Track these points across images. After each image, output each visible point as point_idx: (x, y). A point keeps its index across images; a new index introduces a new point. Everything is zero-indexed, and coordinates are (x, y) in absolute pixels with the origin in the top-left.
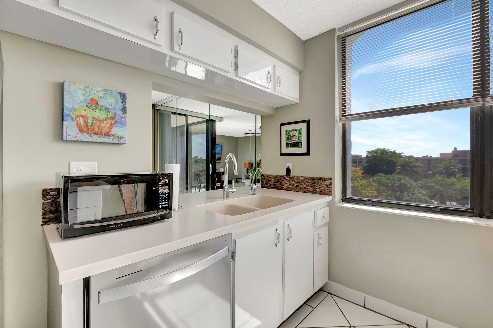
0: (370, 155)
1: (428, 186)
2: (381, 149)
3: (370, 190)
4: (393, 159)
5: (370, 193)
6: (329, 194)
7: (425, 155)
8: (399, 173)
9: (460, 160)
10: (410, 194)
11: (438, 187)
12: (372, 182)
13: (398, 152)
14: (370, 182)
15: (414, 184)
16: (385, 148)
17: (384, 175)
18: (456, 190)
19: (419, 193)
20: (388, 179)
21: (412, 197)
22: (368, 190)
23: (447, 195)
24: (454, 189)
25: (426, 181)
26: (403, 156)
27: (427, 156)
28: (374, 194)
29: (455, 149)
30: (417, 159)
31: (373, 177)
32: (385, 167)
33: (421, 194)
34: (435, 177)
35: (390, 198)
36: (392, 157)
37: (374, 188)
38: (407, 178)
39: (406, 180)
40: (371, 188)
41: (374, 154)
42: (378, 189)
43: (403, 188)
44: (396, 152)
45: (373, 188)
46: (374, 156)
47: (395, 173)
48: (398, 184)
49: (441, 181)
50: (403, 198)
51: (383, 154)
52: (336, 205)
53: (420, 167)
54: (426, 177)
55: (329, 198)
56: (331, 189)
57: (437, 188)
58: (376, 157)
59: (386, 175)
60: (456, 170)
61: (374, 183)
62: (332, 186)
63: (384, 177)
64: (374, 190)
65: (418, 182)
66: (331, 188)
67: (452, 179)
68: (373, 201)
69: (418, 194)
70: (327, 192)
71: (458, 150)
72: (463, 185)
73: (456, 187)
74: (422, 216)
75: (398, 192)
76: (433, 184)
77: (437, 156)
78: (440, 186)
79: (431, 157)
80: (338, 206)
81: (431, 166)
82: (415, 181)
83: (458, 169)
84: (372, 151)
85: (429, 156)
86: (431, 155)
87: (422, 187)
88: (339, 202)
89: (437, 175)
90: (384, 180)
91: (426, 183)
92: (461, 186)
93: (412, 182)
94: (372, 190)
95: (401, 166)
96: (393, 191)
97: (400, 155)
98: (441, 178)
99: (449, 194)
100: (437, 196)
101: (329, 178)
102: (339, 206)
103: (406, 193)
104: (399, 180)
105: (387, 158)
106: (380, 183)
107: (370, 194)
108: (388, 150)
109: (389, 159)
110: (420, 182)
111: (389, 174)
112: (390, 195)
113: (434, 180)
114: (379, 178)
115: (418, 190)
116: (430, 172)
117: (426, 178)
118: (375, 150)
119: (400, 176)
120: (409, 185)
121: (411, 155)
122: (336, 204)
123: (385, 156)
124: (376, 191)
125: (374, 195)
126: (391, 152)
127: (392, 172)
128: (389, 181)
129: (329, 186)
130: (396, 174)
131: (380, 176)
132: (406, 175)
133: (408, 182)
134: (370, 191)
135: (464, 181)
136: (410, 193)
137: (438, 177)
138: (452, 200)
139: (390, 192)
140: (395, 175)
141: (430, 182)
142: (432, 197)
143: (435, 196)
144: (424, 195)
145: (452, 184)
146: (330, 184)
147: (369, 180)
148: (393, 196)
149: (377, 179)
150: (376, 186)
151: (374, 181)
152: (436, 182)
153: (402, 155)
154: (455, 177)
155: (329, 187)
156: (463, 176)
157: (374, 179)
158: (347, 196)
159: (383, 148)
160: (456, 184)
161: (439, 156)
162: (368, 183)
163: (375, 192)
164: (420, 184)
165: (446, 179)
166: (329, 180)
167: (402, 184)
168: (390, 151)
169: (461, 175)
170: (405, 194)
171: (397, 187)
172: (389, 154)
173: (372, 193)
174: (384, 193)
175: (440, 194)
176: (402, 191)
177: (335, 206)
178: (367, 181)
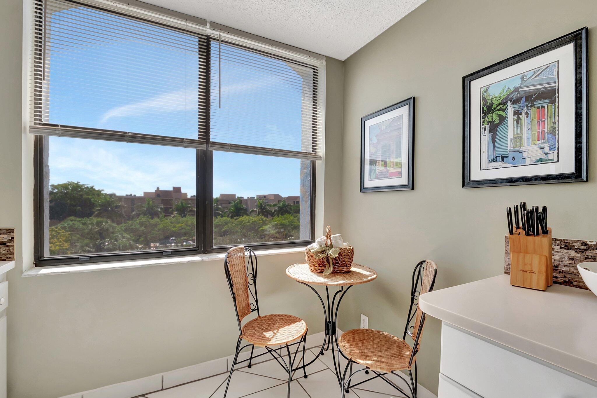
0: (56, 191)
1: (132, 228)
2: (73, 183)
3: (56, 241)
4: (90, 197)
5: (57, 245)
6: (7, 258)
7: (129, 194)
8: (98, 216)
9: (163, 200)
10: (112, 241)
11: (143, 228)
12: (60, 230)
13: (96, 188)
14: (57, 230)
15: (118, 227)
16: (79, 183)
17: (78, 219)
18: (159, 230)
19: (123, 237)
20: (84, 224)
21: (115, 244)
22: (53, 242)
23: (152, 236)
24: (156, 229)
25: (130, 222)
26: (103, 194)
27: (131, 195)
28: (63, 246)
29: (158, 188)
30: (120, 198)
31: (62, 223)
32: (79, 208)
33: (125, 239)
34: (139, 218)
35: (87, 248)
36: (89, 195)
37: (64, 239)
38: (109, 221)
39: (107, 224)
40: (58, 239)
41: (63, 190)
42: (70, 238)
43: (102, 234)
44: (94, 188)
45: (61, 239)
46: (62, 192)
47: (93, 216)
48: (97, 230)
49: (145, 223)
50: (104, 247)
51: (76, 190)
52: (25, 275)
53: (124, 207)
54: (130, 218)
55: (9, 265)
56: (13, 249)
57: (142, 230)
58: (65, 194)
59: (80, 219)
60: (159, 210)
61: (63, 231)
62: (16, 243)
63: (78, 222)
64: (64, 241)
65: (121, 225)
66: (13, 246)
67: (156, 220)
68: (91, 257)
69: (121, 239)
70: (3, 254)
71: (160, 189)
72: (165, 225)
73: (159, 227)
74: (156, 264)
75: (97, 239)
76: (138, 226)
77: (141, 195)
78: (145, 227)
79: (135, 196)
80: (28, 275)
81: (134, 206)
82: (118, 224)
83: (161, 208)
84: (59, 185)
85: (133, 195)
86: (135, 194)
87: (126, 230)
88: (30, 269)
89: (141, 216)
90: (79, 226)
91: (131, 226)
92: (163, 226)
93: (115, 225)
94: (60, 242)
95: (100, 206)
96: (91, 238)
97: (99, 193)
98: (145, 218)
99: (153, 235)
100: (142, 239)
101: (7, 230)
102: (30, 275)
103: (108, 239)
104: (99, 224)
105: (82, 195)
106: (72, 229)
107: (57, 248)
108: (83, 185)
109: (85, 197)
110: (124, 225)
111: (86, 218)
112: (87, 245)
113: (138, 221)
114: (71, 223)
115: (122, 234)
116: (134, 213)
117: (129, 220)
118: (65, 184)
119: (100, 219)
120: (111, 230)
121: (113, 193)
122: (25, 273)
123: (79, 194)
124: (66, 242)
125: (64, 248)
126: (87, 188)
127: (89, 215)
128: (85, 227)
129: (8, 244)
130: (95, 216)
131: (72, 221)
132: (108, 218)
133: (110, 226)
134: (58, 244)
135: (166, 221)
136: (113, 239)
137: (143, 218)
138: (155, 241)
139: (87, 241)
140: (93, 218)
141: (135, 224)
142: (137, 241)
143: (140, 239)
144: (128, 239)
145: (156, 225)
146: (9, 240)
147: (55, 227)
148: (92, 246)
149: (68, 225)
150: (67, 235)
151: (64, 228)
152: (141, 224)
153: (102, 192)
154: (159, 217)
155: (8, 246)
156: (165, 216)
157: (64, 224)
158: (45, 257)
159: (76, 182)
160: (159, 225)
161: (143, 195)
162: (54, 232)
163: (64, 243)
164: (124, 227)
165: (150, 220)
166: (9, 234)
167: (103, 228)
168: (86, 186)
169: (164, 215)
170: (107, 241)
171: (96, 232)
172: (85, 191)
173: (60, 246)
174: (78, 243)
175: (144, 236)
176: (103, 238)
177: (23, 276)
178: (53, 229)
